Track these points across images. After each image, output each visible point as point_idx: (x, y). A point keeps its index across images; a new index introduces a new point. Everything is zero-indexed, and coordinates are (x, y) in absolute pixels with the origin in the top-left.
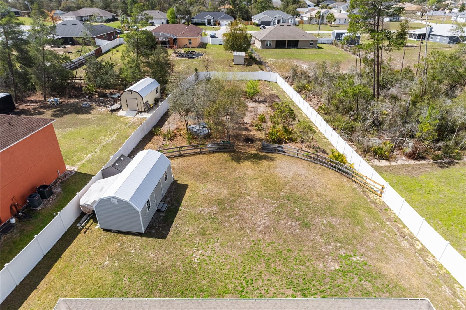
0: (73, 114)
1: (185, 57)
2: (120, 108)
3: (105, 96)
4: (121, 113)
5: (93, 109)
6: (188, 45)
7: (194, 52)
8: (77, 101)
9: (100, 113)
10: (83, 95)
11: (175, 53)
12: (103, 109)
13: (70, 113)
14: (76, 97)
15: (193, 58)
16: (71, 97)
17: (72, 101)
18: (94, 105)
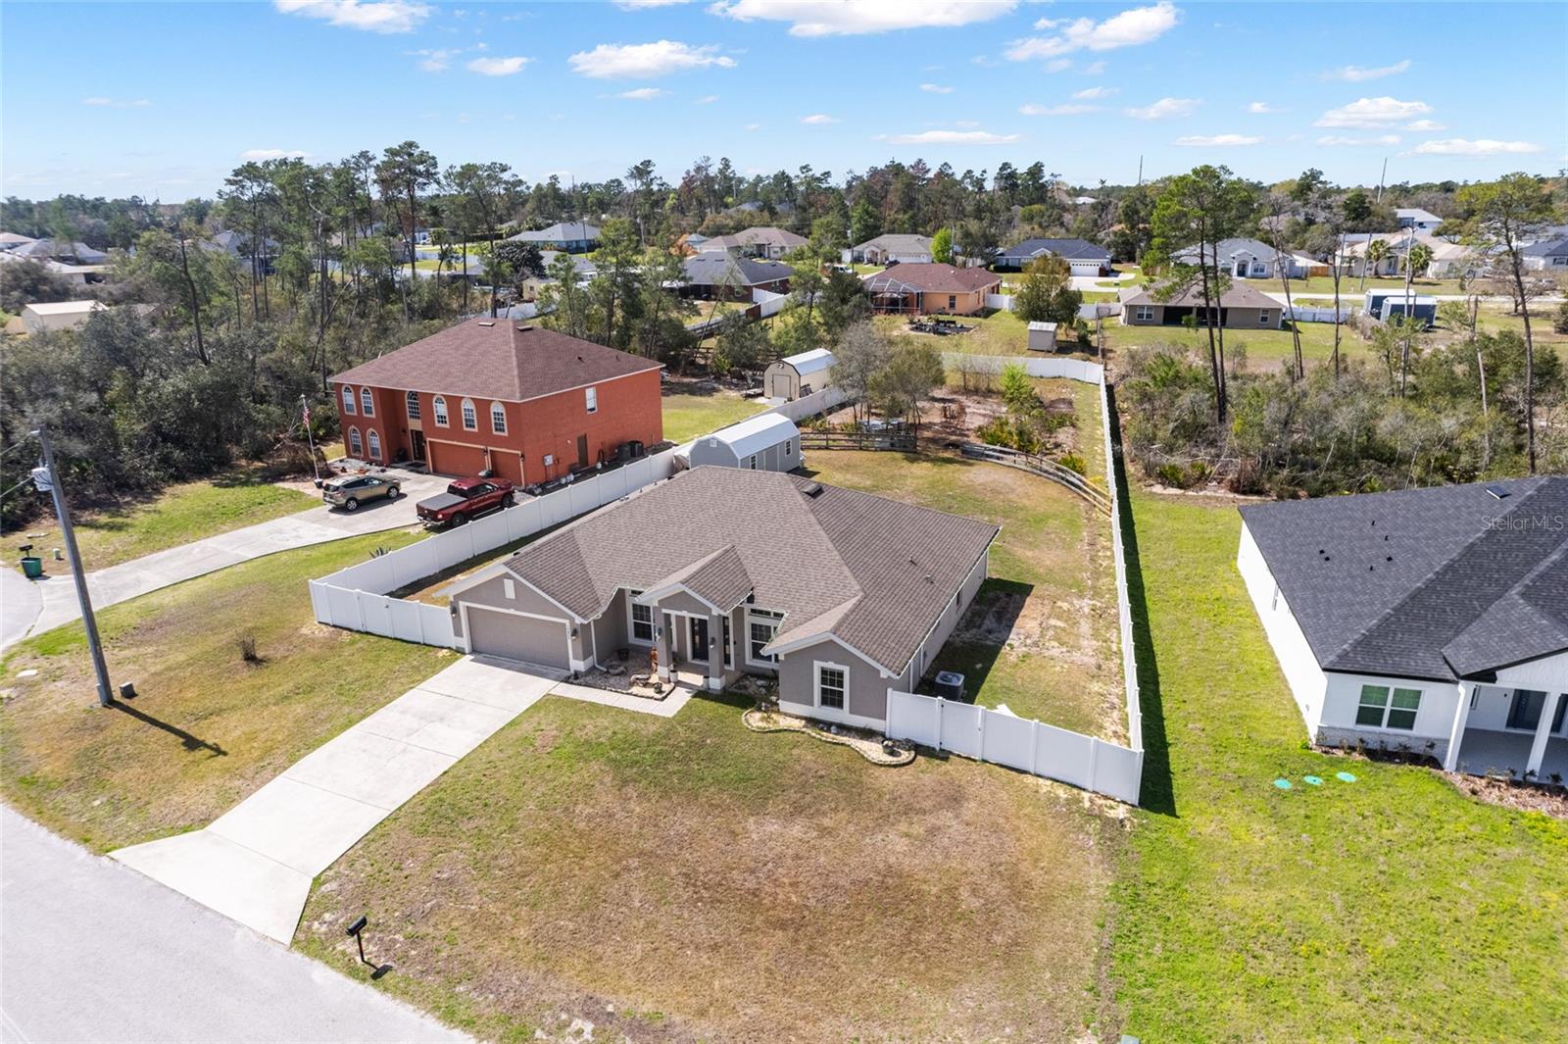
0: (686, 395)
1: (929, 331)
2: (762, 395)
3: (743, 378)
4: (760, 400)
5: (718, 391)
6: (947, 310)
7: (954, 322)
8: (694, 380)
9: (727, 398)
10: (707, 374)
11: (911, 322)
12: (733, 394)
13: (683, 392)
14: (694, 376)
15: (945, 334)
16: (685, 375)
17: (686, 380)
18: (721, 387)
